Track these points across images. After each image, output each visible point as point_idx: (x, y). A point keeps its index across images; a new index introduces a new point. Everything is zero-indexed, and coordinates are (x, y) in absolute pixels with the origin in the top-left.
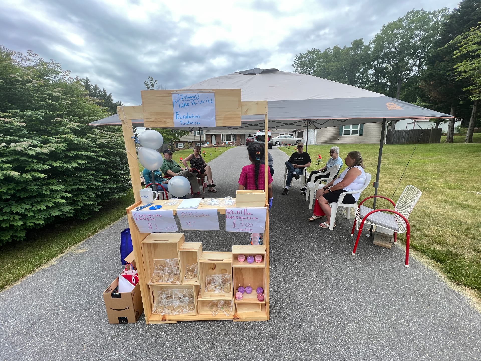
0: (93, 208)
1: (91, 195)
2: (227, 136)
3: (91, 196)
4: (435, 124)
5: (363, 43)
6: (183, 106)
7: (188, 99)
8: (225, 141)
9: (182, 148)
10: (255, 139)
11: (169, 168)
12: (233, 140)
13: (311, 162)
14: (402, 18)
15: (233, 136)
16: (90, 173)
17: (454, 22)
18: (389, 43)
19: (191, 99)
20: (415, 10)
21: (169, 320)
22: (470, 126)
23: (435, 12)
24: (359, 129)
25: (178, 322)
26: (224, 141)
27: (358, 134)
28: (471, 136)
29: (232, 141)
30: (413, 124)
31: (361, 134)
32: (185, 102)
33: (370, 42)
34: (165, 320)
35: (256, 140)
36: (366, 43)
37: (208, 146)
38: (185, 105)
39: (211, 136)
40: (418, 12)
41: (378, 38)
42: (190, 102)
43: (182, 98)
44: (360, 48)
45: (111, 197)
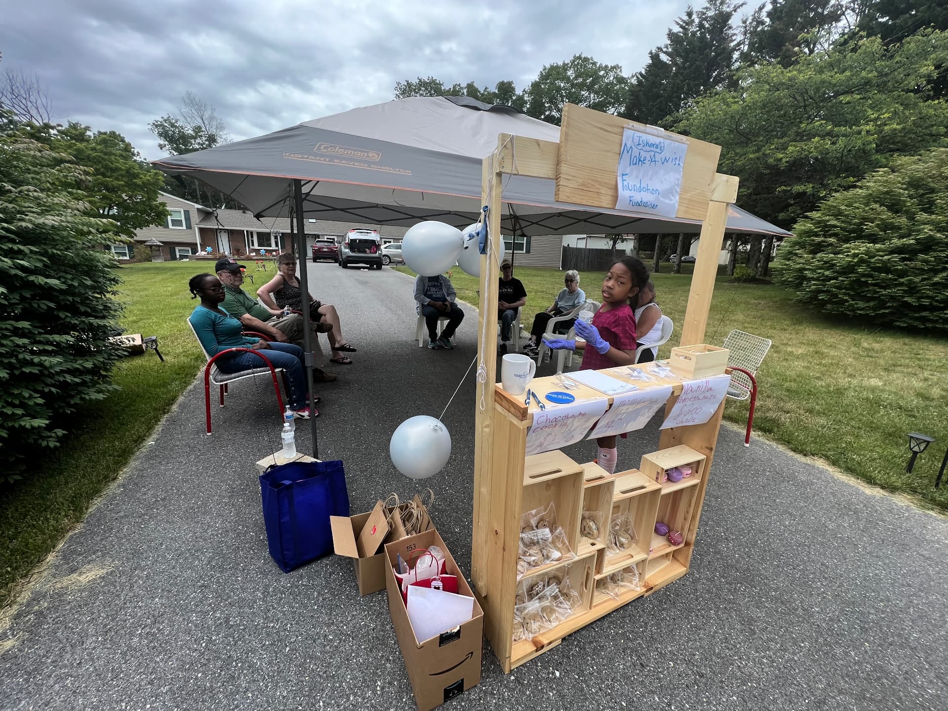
0: (36, 440)
1: (31, 397)
2: (259, 234)
3: (31, 403)
4: (611, 243)
5: (513, 89)
6: (636, 163)
7: (647, 148)
8: (256, 247)
9: (127, 258)
10: (345, 248)
11: (243, 309)
12: (277, 245)
13: (526, 295)
14: (568, 64)
15: (276, 237)
16: (9, 327)
17: (641, 93)
18: (551, 102)
19: (652, 149)
20: (583, 56)
21: (550, 643)
22: (656, 249)
23: (606, 66)
24: (525, 242)
25: (564, 639)
26: (251, 247)
27: (524, 251)
28: (657, 264)
29: (273, 247)
30: (585, 240)
31: (528, 251)
32: (642, 153)
33: (524, 91)
34: (542, 647)
35: (347, 250)
36: (519, 92)
37: (210, 256)
38: (640, 160)
39: (215, 232)
40: (586, 60)
41: (535, 85)
42: (648, 155)
43: (639, 144)
44: (511, 97)
45: (77, 400)
